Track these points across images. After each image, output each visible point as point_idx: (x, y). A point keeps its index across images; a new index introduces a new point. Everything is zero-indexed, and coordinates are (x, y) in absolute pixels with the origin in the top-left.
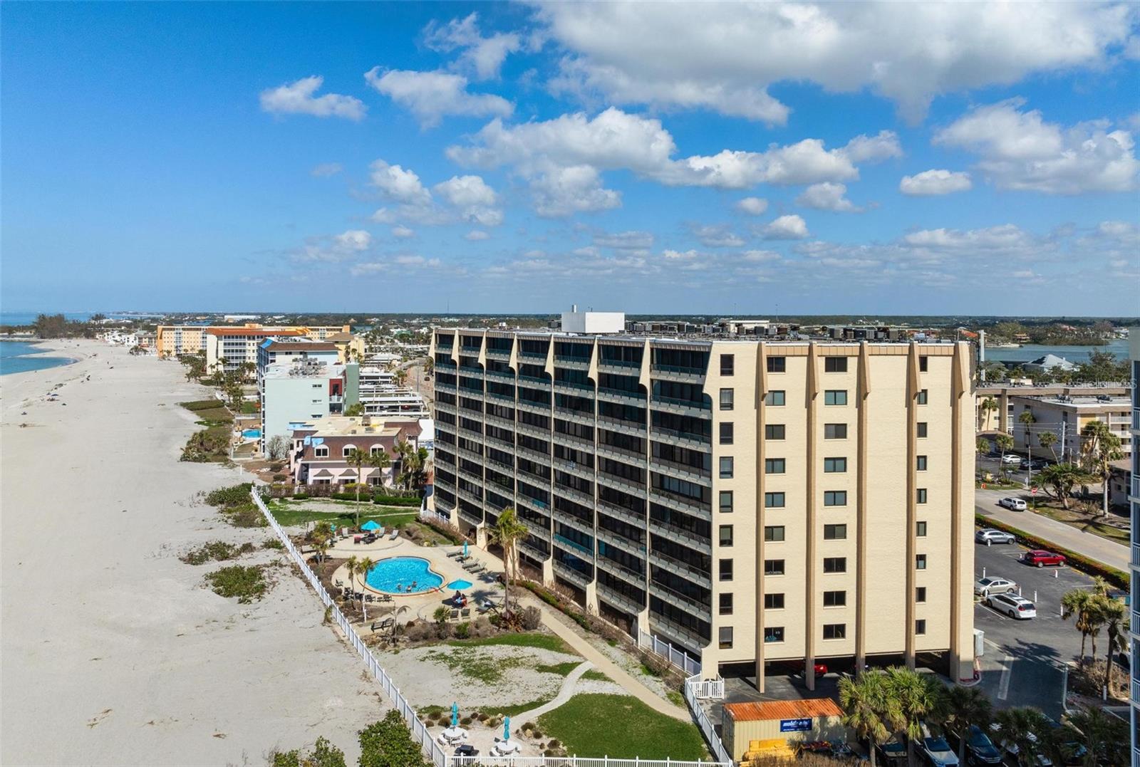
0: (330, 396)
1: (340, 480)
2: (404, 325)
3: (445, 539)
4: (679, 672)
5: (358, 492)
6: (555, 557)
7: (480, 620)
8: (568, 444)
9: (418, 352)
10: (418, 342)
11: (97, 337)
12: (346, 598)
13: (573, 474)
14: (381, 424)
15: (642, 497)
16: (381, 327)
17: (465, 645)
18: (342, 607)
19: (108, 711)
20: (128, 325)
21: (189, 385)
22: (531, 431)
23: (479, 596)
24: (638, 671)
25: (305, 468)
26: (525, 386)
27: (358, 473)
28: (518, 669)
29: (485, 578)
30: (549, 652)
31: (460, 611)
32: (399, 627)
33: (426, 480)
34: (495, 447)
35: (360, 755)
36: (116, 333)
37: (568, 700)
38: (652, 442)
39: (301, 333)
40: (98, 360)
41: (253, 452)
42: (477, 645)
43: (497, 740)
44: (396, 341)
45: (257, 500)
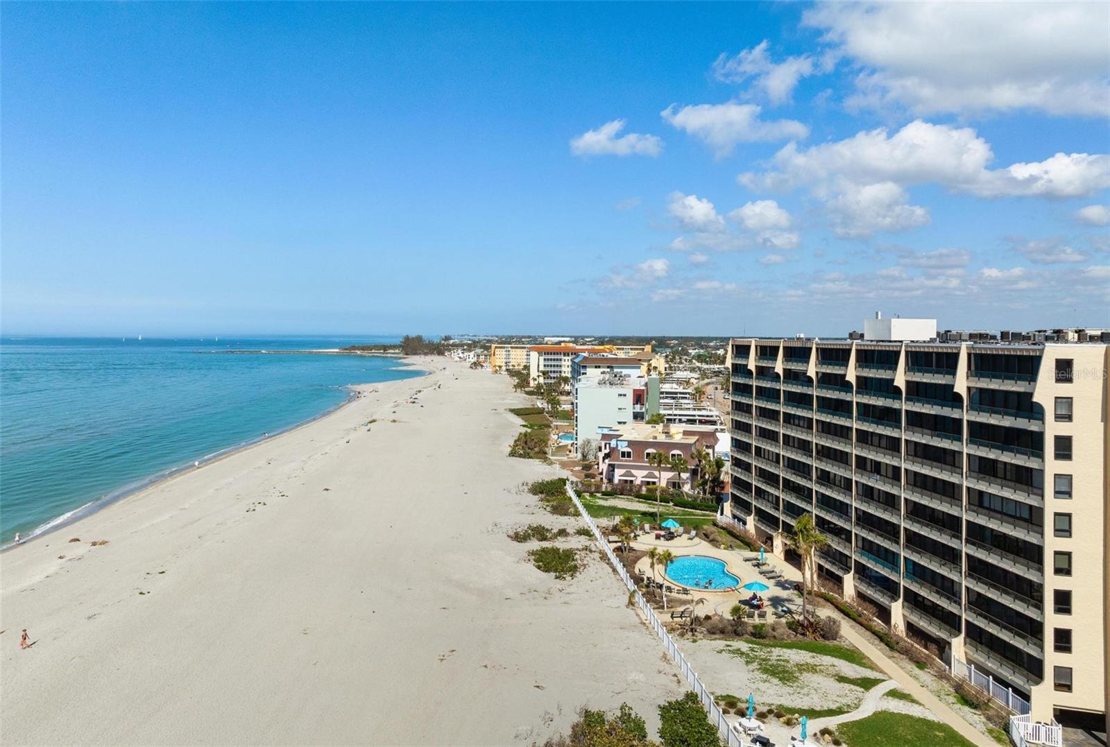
0: (634, 404)
1: (642, 481)
2: (702, 347)
3: (742, 544)
4: (1002, 708)
5: (658, 494)
6: (856, 572)
7: (777, 623)
8: (871, 455)
9: (714, 372)
10: (715, 363)
11: (446, 354)
12: (647, 586)
13: (876, 486)
14: (680, 433)
15: (956, 514)
16: (680, 349)
17: (762, 645)
18: (644, 594)
19: (453, 651)
20: (469, 345)
21: (515, 394)
22: (831, 441)
23: (776, 601)
24: (951, 699)
25: (611, 469)
26: (824, 395)
27: (658, 476)
28: (815, 676)
29: (782, 585)
30: (850, 664)
31: (756, 612)
32: (697, 618)
33: (723, 488)
34: (793, 457)
35: (660, 727)
36: (460, 351)
37: (870, 715)
38: (969, 455)
39: (608, 351)
40: (447, 372)
41: (568, 452)
42: (775, 646)
43: (793, 739)
44: (694, 361)
45: (571, 493)
